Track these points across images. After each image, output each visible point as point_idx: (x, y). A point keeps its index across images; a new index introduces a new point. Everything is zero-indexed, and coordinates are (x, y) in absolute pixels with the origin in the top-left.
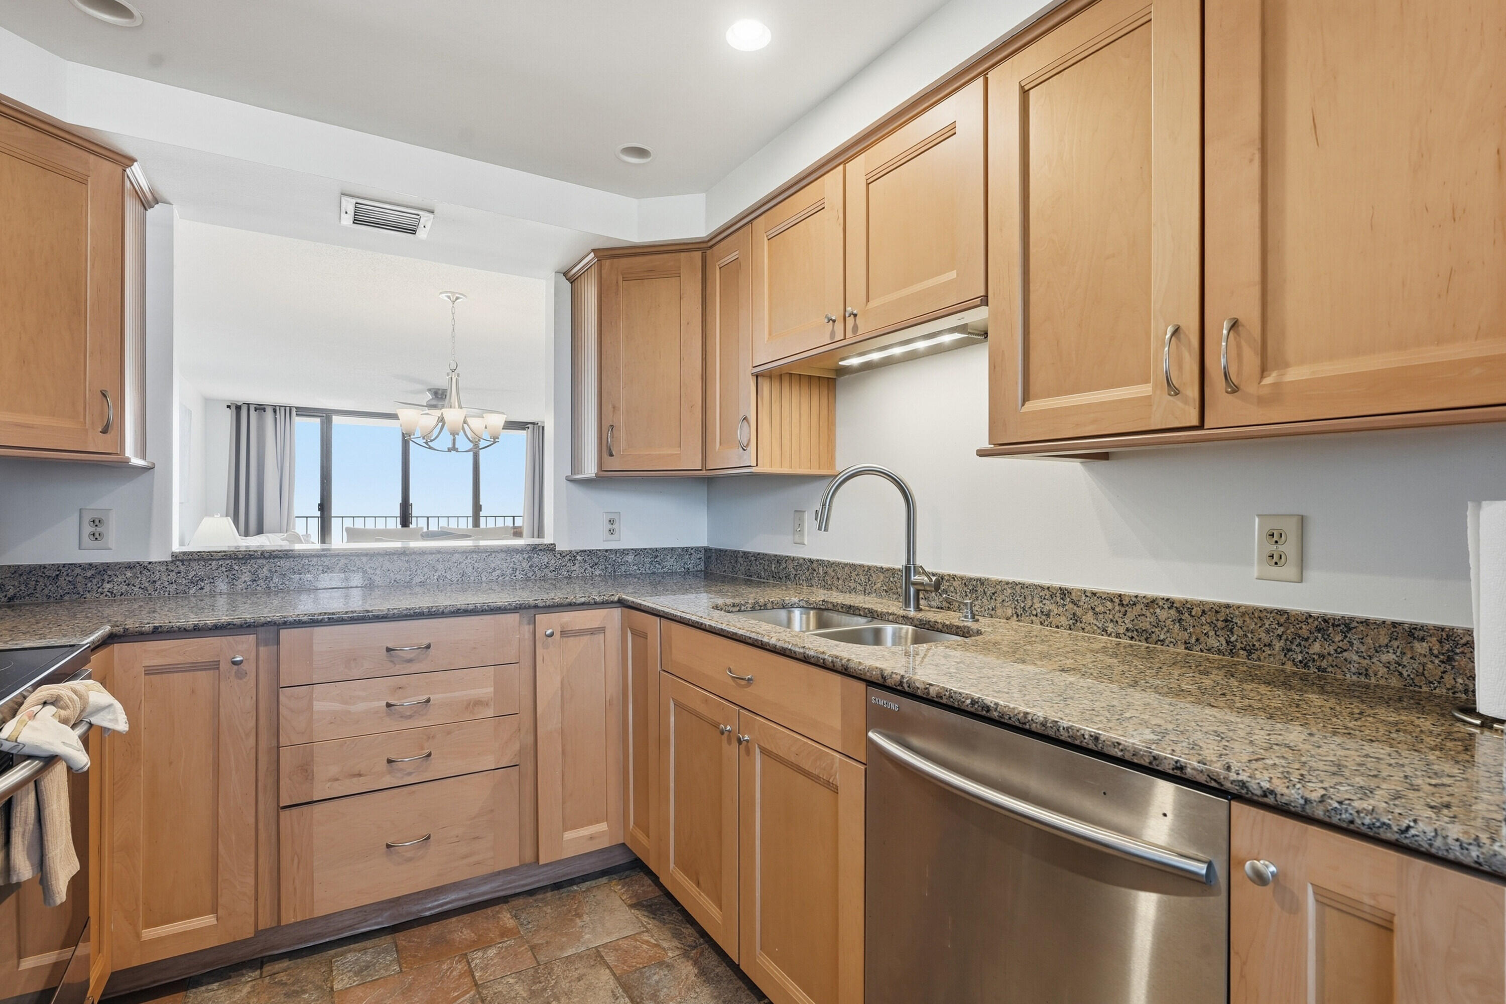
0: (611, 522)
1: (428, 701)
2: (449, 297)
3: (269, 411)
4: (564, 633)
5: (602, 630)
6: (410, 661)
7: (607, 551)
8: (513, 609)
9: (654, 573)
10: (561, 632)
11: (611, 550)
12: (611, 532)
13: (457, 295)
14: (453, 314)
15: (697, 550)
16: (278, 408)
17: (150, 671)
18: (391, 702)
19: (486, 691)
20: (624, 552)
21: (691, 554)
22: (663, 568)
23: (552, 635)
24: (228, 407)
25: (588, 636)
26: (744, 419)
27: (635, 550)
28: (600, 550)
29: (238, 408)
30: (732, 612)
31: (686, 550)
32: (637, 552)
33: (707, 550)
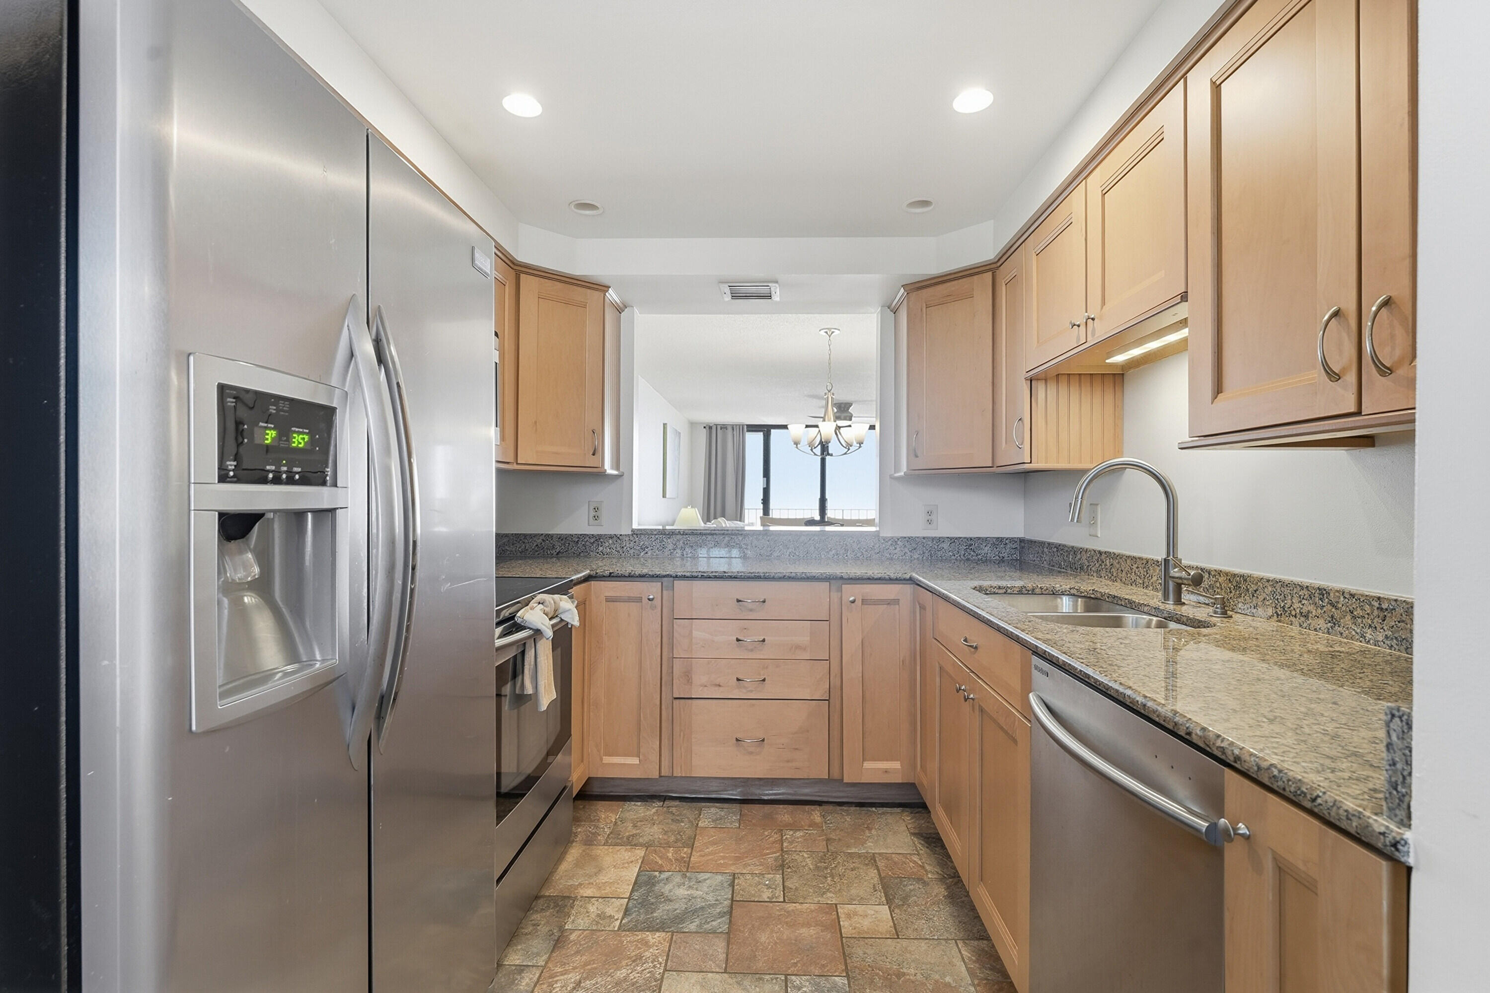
0: (929, 513)
1: (764, 641)
2: (826, 332)
3: (730, 429)
4: (864, 602)
5: (896, 602)
6: (751, 610)
7: (924, 538)
8: (824, 579)
9: (968, 559)
10: (862, 600)
11: (928, 538)
12: (929, 522)
13: (833, 330)
14: (829, 346)
15: (1012, 540)
16: (735, 426)
17: (609, 600)
18: (740, 638)
19: (805, 639)
20: (940, 540)
21: (1006, 544)
22: (977, 555)
23: (853, 602)
24: (705, 427)
25: (886, 606)
26: (1020, 419)
27: (951, 539)
28: (918, 537)
29: (710, 428)
30: (997, 594)
31: (1000, 540)
32: (953, 540)
33: (1022, 540)
